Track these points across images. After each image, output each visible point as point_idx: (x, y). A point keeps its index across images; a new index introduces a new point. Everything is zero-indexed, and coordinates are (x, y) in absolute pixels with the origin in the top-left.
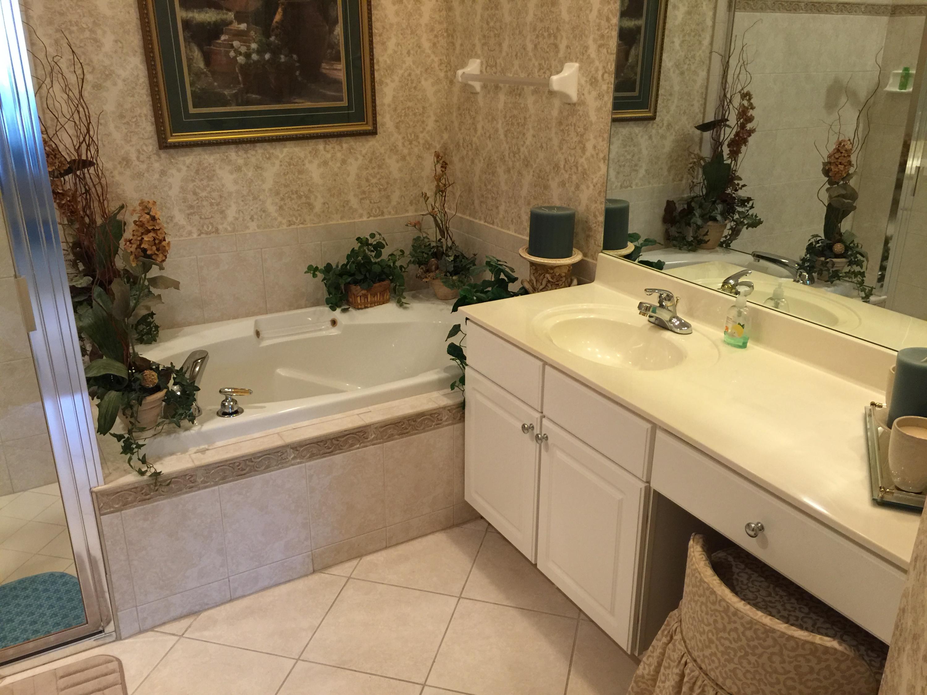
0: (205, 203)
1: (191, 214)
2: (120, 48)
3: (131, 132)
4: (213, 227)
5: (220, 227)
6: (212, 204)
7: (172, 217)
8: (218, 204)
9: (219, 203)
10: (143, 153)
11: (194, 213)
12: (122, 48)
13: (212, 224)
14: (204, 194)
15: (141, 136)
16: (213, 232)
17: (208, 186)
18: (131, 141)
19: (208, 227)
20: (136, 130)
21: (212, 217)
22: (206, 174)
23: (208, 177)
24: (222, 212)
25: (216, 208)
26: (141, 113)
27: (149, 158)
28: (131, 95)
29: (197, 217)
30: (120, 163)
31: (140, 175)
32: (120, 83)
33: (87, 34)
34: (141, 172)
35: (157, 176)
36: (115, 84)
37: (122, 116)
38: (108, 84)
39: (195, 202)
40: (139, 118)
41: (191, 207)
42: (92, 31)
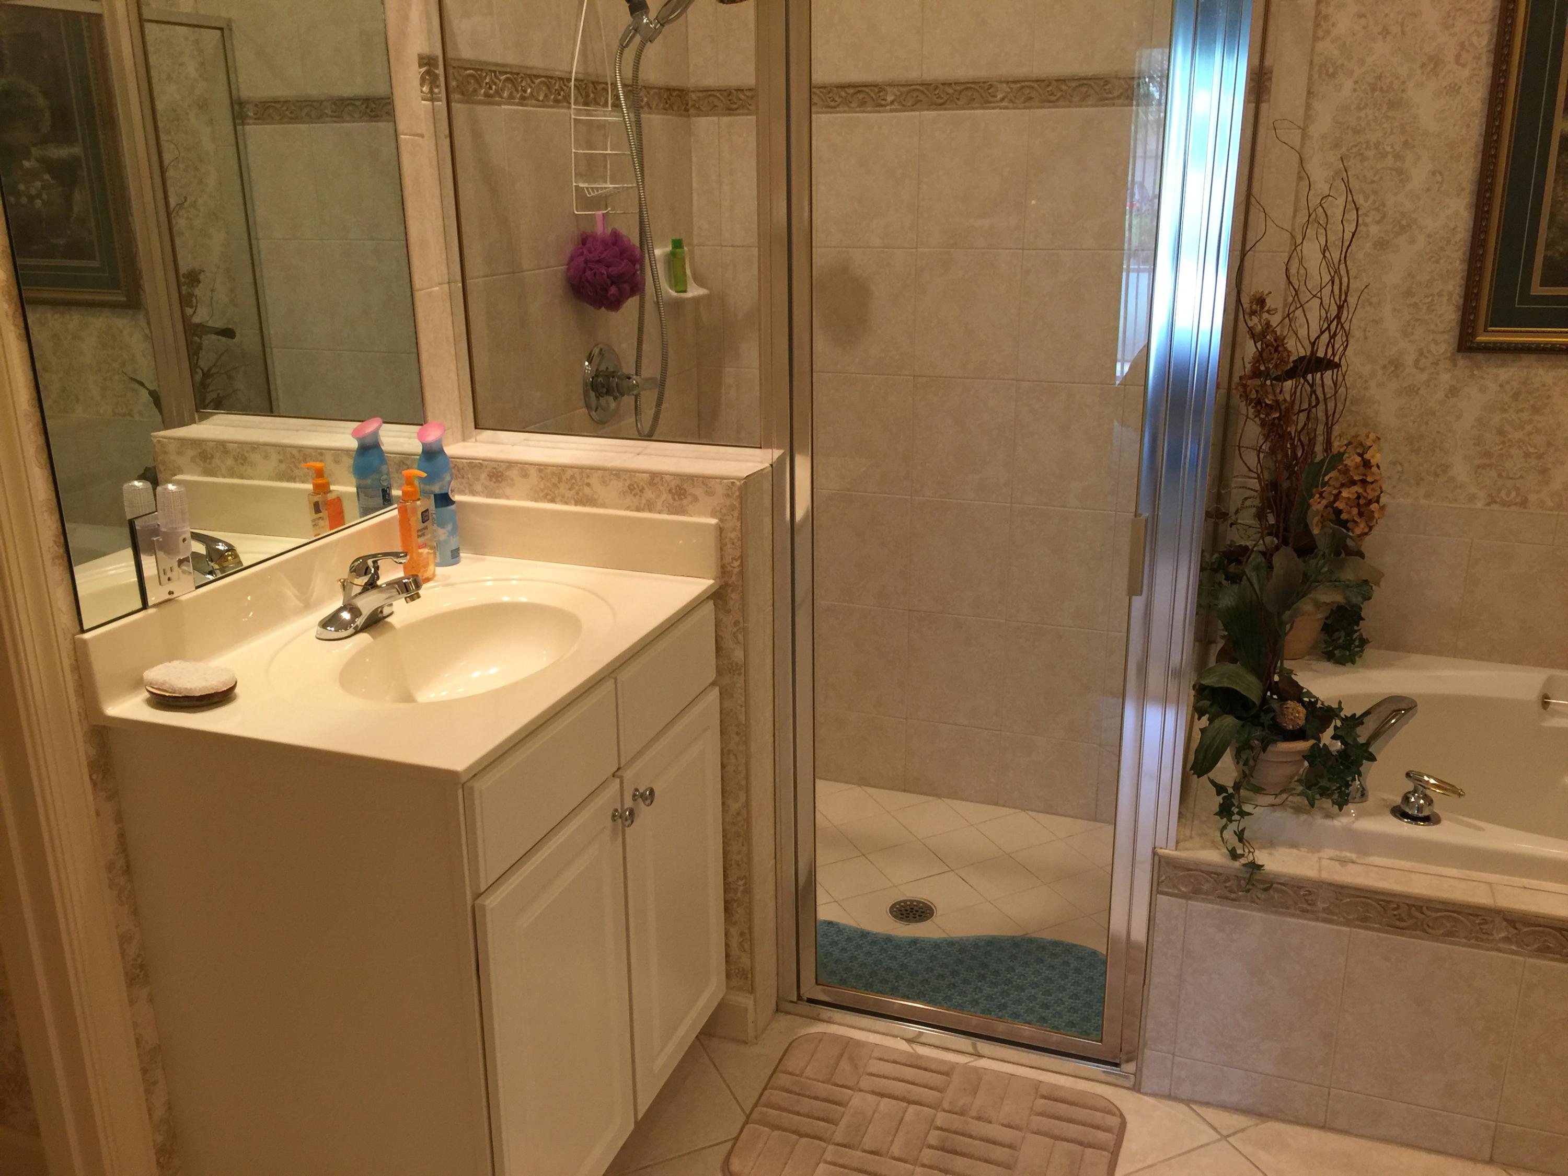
0: (1513, 451)
1: (1484, 466)
2: (1437, 183)
3: (1417, 320)
4: (1518, 494)
5: (1532, 497)
6: (1527, 455)
7: (1447, 467)
8: (1540, 457)
9: (1544, 454)
10: (1427, 355)
11: (1489, 465)
12: (1442, 183)
13: (1517, 489)
14: (1518, 435)
15: (1432, 327)
16: (1515, 504)
17: (1531, 421)
18: (1412, 334)
19: (1508, 494)
20: (1426, 317)
21: (1521, 477)
22: (1532, 402)
23: (1533, 406)
24: (1544, 471)
25: (1534, 462)
26: (1441, 290)
27: (1436, 364)
28: (1433, 259)
29: (1493, 473)
30: (1384, 367)
31: (1411, 391)
32: (1421, 240)
33: (1389, 161)
34: (1415, 386)
35: (1440, 395)
36: (1412, 242)
37: (1409, 293)
38: (1402, 240)
39: (1497, 448)
40: (1436, 298)
41: (1488, 454)
42: (1397, 157)
